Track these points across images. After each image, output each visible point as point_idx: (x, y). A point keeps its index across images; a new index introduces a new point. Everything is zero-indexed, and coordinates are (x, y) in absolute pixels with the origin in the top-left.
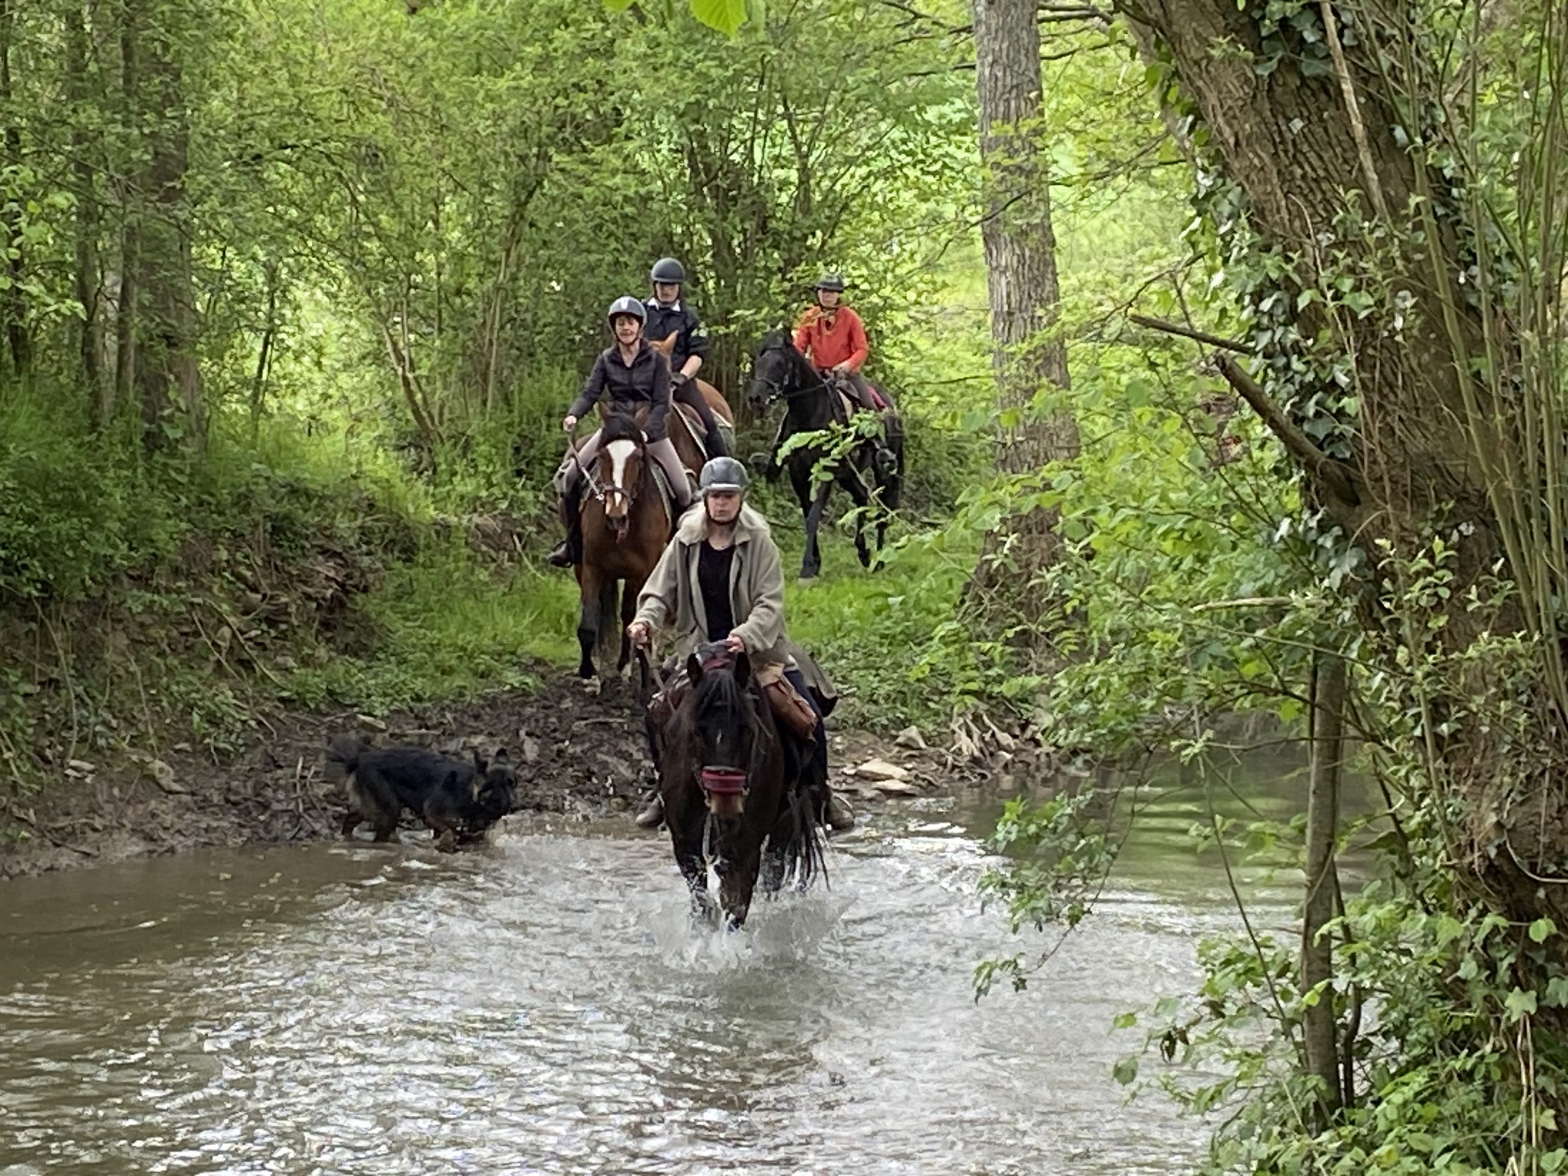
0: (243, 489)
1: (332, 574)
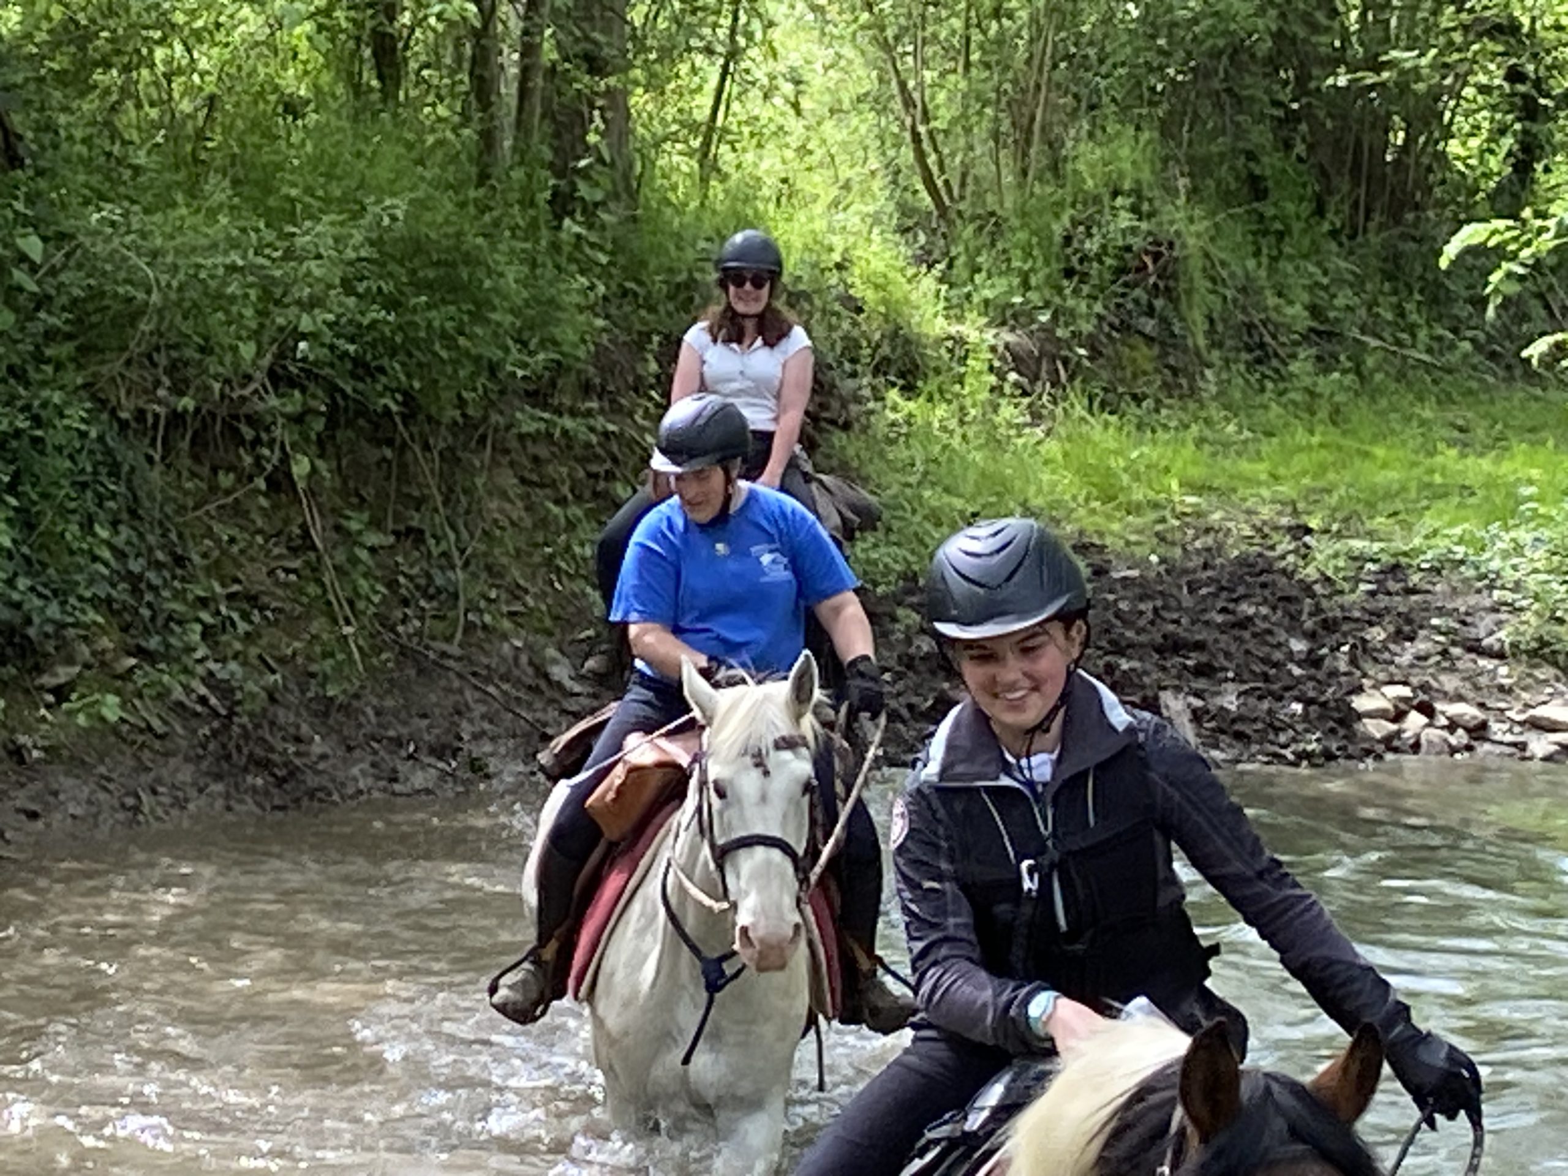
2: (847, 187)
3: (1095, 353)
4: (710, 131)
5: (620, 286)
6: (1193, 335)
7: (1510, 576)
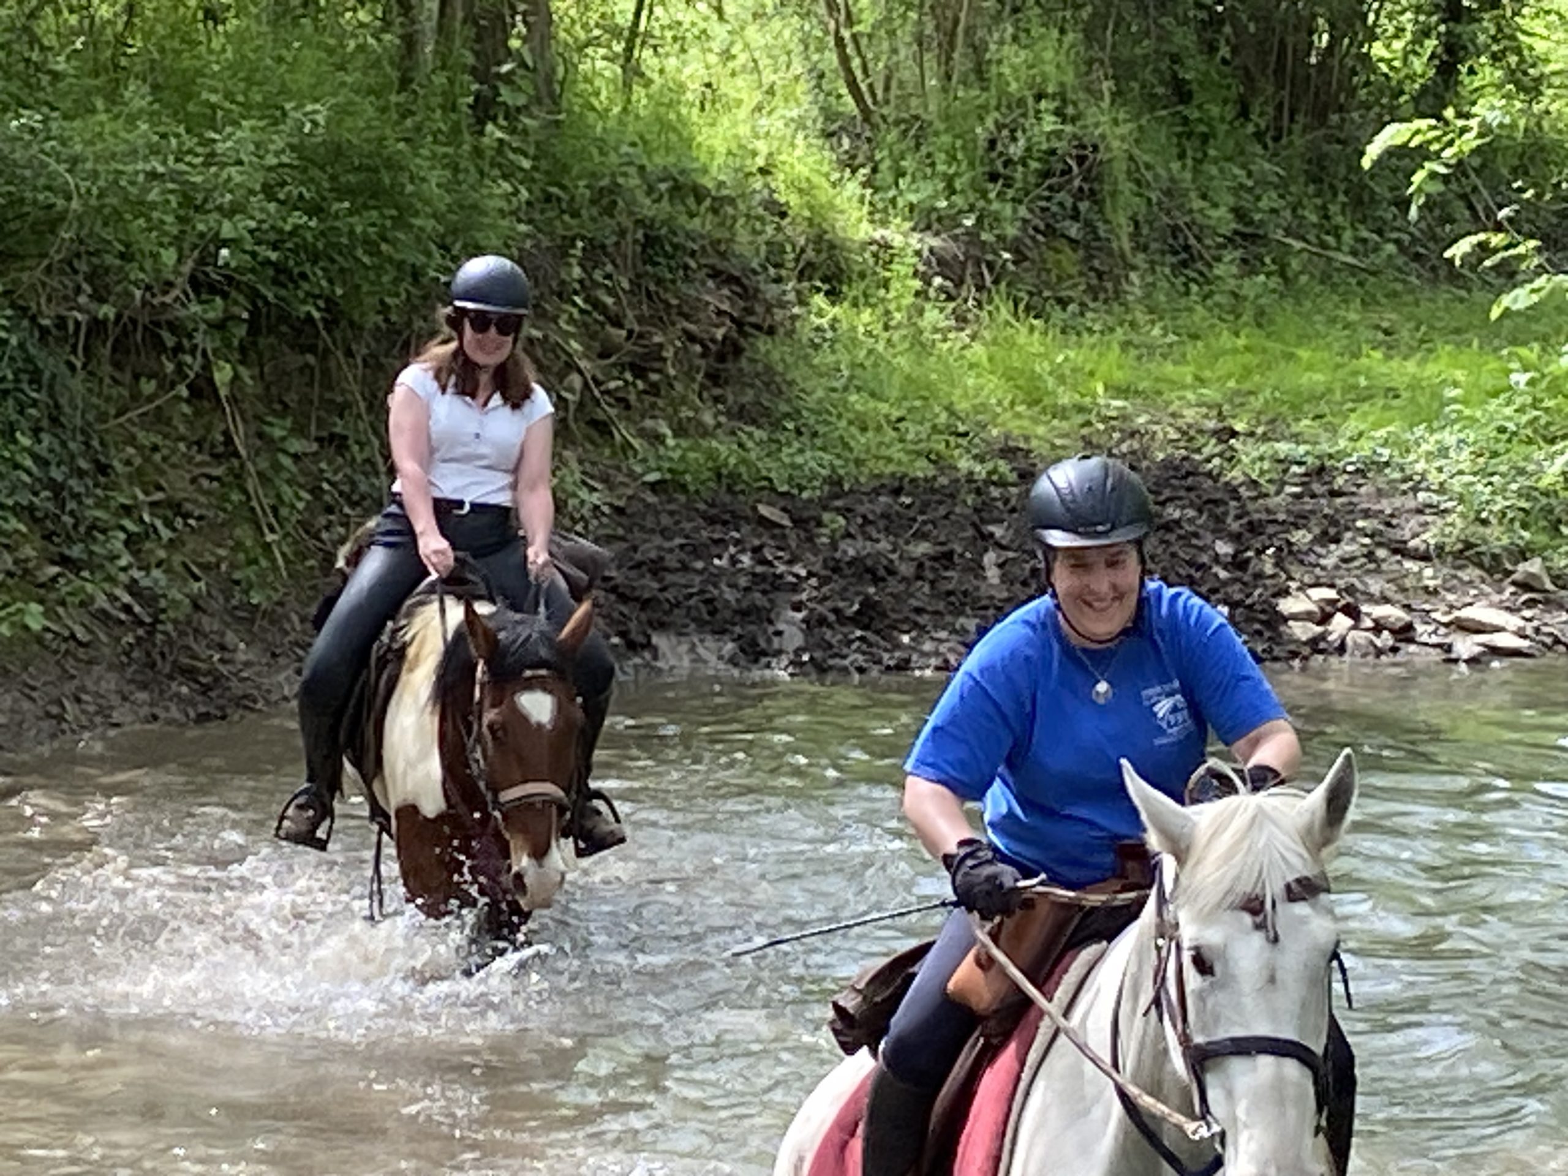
0: (605, 182)
1: (725, 307)
2: (771, 92)
3: (1020, 258)
4: (633, 36)
5: (544, 191)
6: (1119, 238)
7: (1434, 478)
